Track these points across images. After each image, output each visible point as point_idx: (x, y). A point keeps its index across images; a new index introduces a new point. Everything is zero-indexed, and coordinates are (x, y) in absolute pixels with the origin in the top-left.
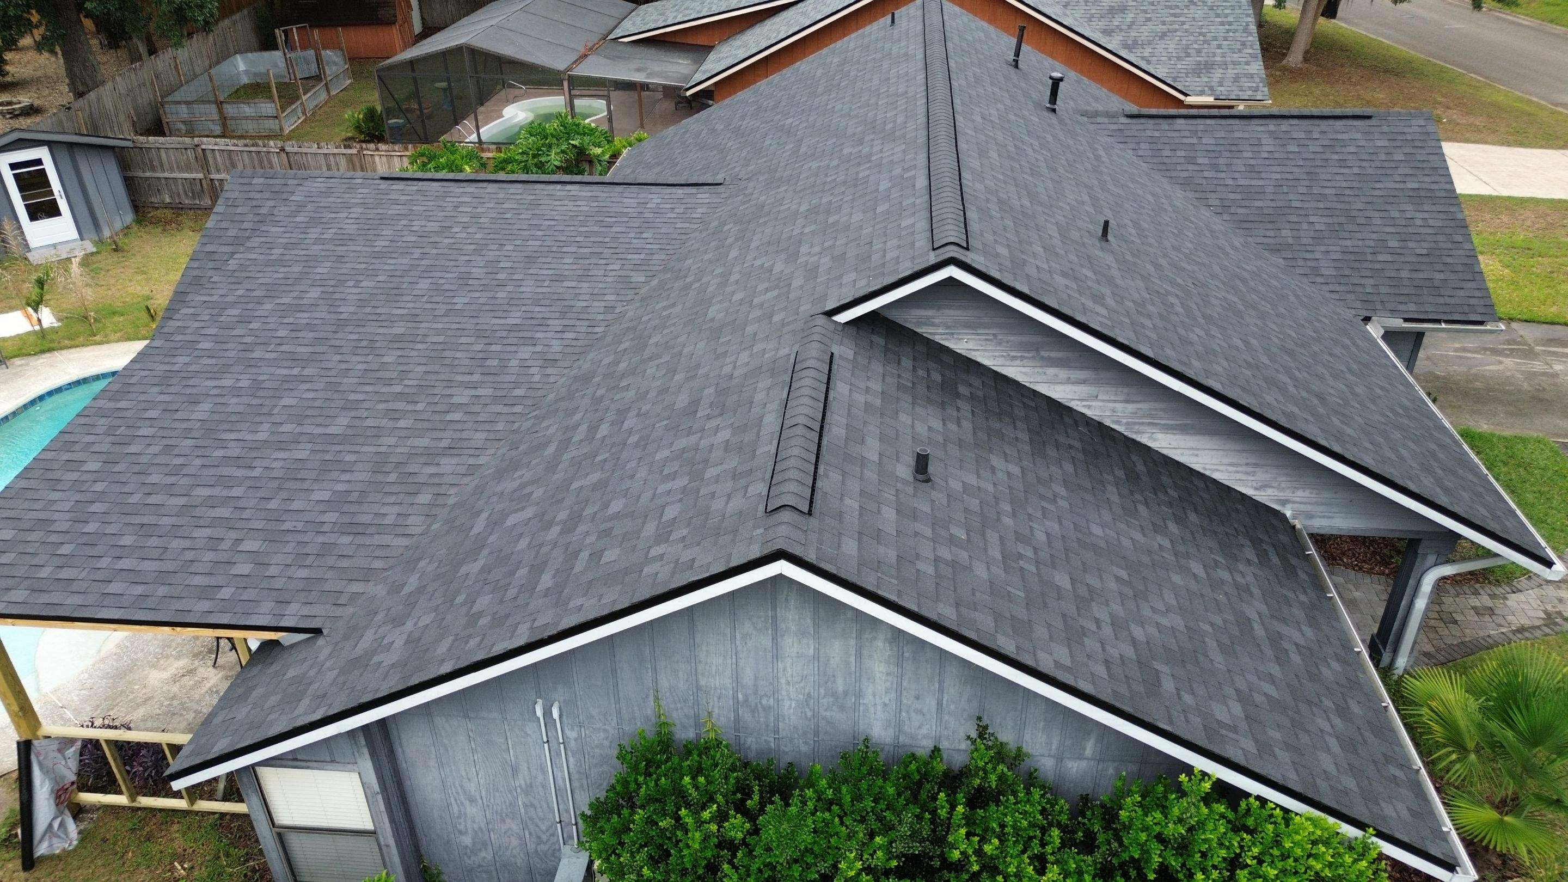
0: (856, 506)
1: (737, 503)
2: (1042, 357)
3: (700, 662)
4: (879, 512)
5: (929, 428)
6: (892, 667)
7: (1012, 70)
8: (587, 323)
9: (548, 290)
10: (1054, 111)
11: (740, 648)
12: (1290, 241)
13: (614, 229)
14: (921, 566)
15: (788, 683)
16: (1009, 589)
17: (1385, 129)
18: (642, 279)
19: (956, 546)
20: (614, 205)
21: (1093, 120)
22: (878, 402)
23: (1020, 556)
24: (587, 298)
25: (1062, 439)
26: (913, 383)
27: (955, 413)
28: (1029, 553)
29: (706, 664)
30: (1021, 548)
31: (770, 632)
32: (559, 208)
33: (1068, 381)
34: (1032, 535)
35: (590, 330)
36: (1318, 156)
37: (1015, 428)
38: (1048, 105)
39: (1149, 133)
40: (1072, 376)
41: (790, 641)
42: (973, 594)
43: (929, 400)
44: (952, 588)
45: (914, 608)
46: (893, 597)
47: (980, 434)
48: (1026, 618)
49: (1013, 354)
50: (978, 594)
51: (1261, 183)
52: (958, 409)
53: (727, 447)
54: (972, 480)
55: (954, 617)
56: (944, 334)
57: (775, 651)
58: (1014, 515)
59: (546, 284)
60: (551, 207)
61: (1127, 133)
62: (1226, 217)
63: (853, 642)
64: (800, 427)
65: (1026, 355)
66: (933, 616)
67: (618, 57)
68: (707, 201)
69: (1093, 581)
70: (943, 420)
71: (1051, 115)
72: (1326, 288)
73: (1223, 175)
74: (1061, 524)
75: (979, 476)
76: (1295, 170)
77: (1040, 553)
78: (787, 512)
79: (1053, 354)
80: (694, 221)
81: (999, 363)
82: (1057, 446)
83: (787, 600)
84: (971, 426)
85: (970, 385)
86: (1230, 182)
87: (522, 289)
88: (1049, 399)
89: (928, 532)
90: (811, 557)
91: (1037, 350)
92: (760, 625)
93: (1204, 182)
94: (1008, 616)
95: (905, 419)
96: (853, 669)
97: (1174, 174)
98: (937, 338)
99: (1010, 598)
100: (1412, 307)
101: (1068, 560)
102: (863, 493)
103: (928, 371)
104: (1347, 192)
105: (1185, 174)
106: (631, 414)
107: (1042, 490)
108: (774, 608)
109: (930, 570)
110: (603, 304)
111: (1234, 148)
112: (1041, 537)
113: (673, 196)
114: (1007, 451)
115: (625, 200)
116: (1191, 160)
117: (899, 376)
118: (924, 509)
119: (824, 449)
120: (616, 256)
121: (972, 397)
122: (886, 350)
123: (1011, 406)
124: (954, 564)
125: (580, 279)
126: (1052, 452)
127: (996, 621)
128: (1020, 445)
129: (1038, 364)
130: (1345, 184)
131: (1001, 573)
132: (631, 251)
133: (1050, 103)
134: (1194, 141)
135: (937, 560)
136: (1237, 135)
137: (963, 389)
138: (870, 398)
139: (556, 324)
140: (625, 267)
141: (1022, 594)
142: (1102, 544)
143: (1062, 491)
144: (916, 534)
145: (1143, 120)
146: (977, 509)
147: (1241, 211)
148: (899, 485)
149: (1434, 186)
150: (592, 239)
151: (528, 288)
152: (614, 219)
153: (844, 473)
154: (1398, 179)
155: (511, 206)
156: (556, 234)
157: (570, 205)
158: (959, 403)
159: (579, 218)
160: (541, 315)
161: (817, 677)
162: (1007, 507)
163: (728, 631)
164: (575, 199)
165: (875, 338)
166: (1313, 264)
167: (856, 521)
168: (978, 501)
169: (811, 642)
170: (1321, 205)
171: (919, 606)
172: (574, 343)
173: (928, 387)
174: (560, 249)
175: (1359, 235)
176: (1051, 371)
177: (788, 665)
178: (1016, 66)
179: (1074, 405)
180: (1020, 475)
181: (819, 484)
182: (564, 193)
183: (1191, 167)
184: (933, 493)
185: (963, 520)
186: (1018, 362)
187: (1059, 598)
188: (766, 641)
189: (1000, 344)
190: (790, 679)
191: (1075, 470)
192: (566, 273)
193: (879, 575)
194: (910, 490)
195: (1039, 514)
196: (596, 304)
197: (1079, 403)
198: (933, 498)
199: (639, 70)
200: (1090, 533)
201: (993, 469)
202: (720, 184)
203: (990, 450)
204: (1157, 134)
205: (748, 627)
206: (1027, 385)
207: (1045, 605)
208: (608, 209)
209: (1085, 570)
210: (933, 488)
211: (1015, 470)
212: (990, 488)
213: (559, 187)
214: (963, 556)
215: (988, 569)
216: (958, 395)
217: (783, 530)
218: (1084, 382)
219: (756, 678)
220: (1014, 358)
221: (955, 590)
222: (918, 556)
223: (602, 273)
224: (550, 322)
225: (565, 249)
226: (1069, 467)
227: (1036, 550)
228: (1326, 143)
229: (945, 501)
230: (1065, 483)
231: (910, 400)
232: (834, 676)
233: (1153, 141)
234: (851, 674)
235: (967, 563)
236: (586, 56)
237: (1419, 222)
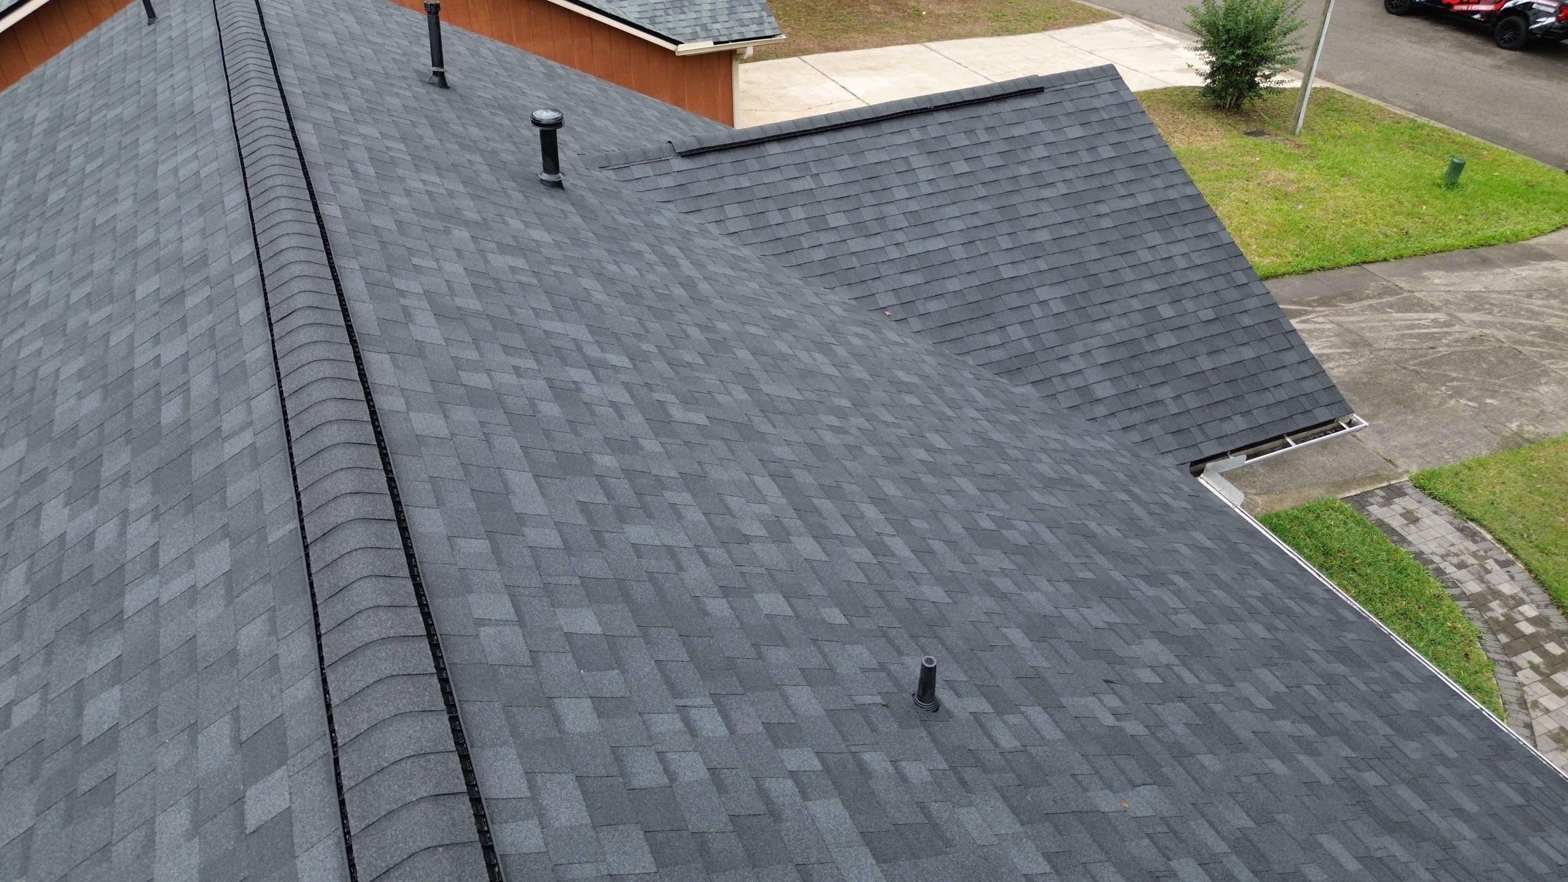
7: (437, 94)
10: (558, 185)
12: (1028, 346)
17: (1069, 106)
21: (625, 174)
36: (1000, 175)
38: (545, 176)
39: (731, 183)
51: (939, 243)
61: (695, 190)
62: (916, 324)
71: (557, 192)
72: (1114, 423)
73: (877, 242)
76: (980, 206)
86: (894, 253)
93: (854, 262)
97: (801, 258)
100: (1240, 423)
104: (1068, 231)
105: (818, 255)
111: (876, 185)
116: (818, 224)
130: (1058, 219)
133: (546, 170)
134: (808, 183)
136: (871, 158)
145: (711, 159)
147: (933, 306)
149: (1173, 194)
154: (1123, 192)
166: (1075, 382)
170: (1042, 265)
175: (1115, 308)
178: (444, 83)
183: (825, 238)
204: (745, 182)
228: (1004, 147)
233: (742, 196)
237: (1182, 263)
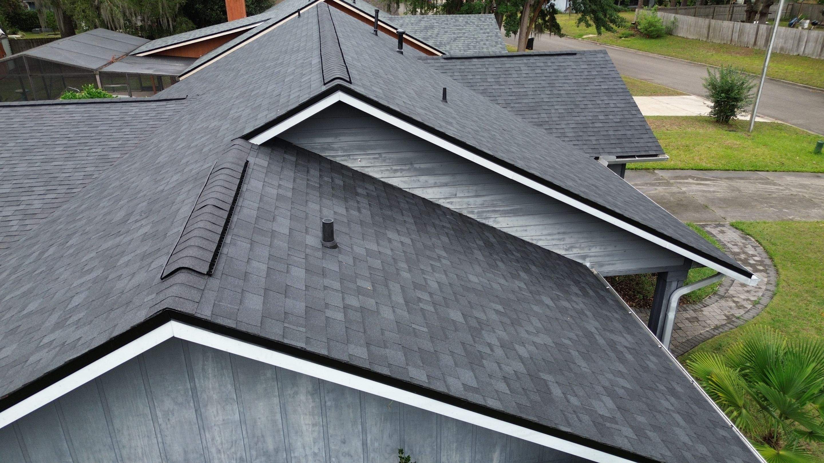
0: (264, 267)
1: (141, 277)
2: (415, 168)
3: (124, 447)
4: (288, 272)
5: (335, 213)
6: (316, 417)
7: (374, 36)
8: (67, 187)
9: (39, 168)
10: (402, 53)
11: (163, 426)
12: (547, 120)
13: (99, 128)
14: (329, 313)
15: (219, 451)
16: (414, 326)
17: (584, 59)
18: (118, 156)
19: (364, 295)
20: (102, 114)
21: (425, 61)
22: (290, 194)
23: (420, 300)
24: (70, 170)
25: (437, 222)
26: (320, 185)
27: (356, 205)
28: (426, 297)
29: (130, 447)
30: (419, 294)
31: (192, 404)
32: (57, 119)
33: (435, 185)
34: (427, 283)
35: (69, 191)
36: (553, 75)
37: (403, 215)
38: (398, 50)
39: (458, 67)
40: (437, 181)
41: (214, 410)
42: (383, 334)
43: (333, 195)
44: (362, 330)
45: (324, 352)
46: (300, 344)
47: (377, 218)
48: (432, 350)
49: (395, 168)
50: (386, 332)
51: (525, 90)
52: (358, 202)
53: (145, 238)
54: (374, 247)
55: (365, 356)
56: (343, 156)
57: (200, 422)
58: (410, 271)
59: (37, 165)
60: (51, 119)
61: (446, 68)
62: (509, 109)
63: (276, 400)
64: (209, 206)
65: (404, 167)
66: (344, 358)
67: (135, 63)
68: (174, 108)
69: (482, 316)
70: (346, 208)
71: (401, 55)
72: (571, 143)
73: (503, 87)
74: (447, 275)
75: (378, 245)
76: (542, 82)
77: (434, 297)
78: (182, 274)
79: (423, 166)
80: (162, 120)
81: (386, 176)
82: (434, 226)
83: (203, 369)
84: (369, 213)
85: (366, 189)
86: (508, 90)
87: (15, 170)
88: (424, 199)
89: (337, 285)
90: (205, 313)
91: (411, 164)
92: (180, 400)
93: (493, 91)
94: (416, 349)
95: (313, 206)
96: (280, 426)
97: (475, 88)
98: (338, 160)
99: (415, 333)
100: (619, 150)
101: (457, 300)
102: (271, 257)
103: (332, 178)
104: (572, 92)
105: (483, 88)
106: (77, 235)
107: (428, 253)
108: (192, 379)
109: (340, 316)
110: (83, 173)
111: (507, 73)
112: (434, 285)
113: (148, 107)
114: (399, 229)
115: (111, 112)
116: (485, 80)
117: (308, 180)
118: (333, 268)
119: (233, 224)
120: (99, 144)
121: (368, 195)
122: (296, 165)
123: (398, 202)
124: (362, 310)
125: (67, 159)
126: (432, 230)
127: (405, 355)
128: (408, 225)
129: (413, 174)
130: (569, 88)
131: (406, 314)
132: (111, 140)
133: (399, 48)
134: (484, 70)
135: (346, 308)
136: (508, 66)
137: (360, 190)
138: (281, 191)
139: (40, 190)
140: (105, 150)
141: (425, 330)
142: (480, 288)
143: (443, 254)
144: (325, 288)
145: (454, 61)
146: (380, 267)
147: (516, 105)
148: (308, 251)
149: (616, 87)
150: (81, 135)
151: (22, 168)
152: (101, 123)
153: (252, 242)
154: (597, 84)
155: (19, 120)
156: (52, 134)
157: (67, 117)
158: (358, 198)
159: (73, 124)
160: (28, 185)
161: (246, 440)
162: (404, 265)
163: (147, 411)
164: (71, 113)
165: (286, 156)
166: (562, 131)
167: (264, 280)
168: (380, 261)
169: (235, 407)
170: (559, 100)
171: (329, 350)
172: (54, 201)
173: (333, 188)
174: (53, 143)
175: (583, 114)
176: (423, 178)
177: (216, 434)
178: (376, 35)
179: (441, 202)
180: (411, 243)
181: (225, 250)
182: (64, 110)
183: (485, 84)
184: (340, 256)
185: (368, 275)
186: (399, 174)
187: (456, 330)
188: (190, 414)
189: (384, 161)
190: (220, 447)
191: (450, 240)
192: (56, 157)
193: (286, 325)
194: (320, 254)
195: (429, 269)
196: (77, 174)
197: (444, 201)
198: (340, 259)
199: (148, 69)
200: (470, 281)
201: (390, 240)
202: (184, 99)
203: (386, 228)
204: (463, 67)
205: (168, 404)
206: (407, 190)
207: (446, 337)
208: (97, 117)
209: (472, 307)
210: (340, 252)
211: (407, 241)
212: (389, 252)
213: (60, 107)
214: (371, 303)
215: (394, 311)
216: (357, 194)
217: (175, 290)
218: (446, 185)
219: (185, 452)
220: (396, 171)
221: (365, 332)
222: (327, 305)
223: (86, 154)
224: (34, 189)
225: (58, 143)
226: (445, 239)
227: (431, 294)
228: (556, 68)
229: (351, 261)
230: (444, 248)
231: (318, 194)
232: (263, 436)
233: (461, 71)
234: (278, 431)
235: (374, 308)
236: (113, 62)
237: (612, 105)
